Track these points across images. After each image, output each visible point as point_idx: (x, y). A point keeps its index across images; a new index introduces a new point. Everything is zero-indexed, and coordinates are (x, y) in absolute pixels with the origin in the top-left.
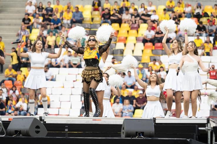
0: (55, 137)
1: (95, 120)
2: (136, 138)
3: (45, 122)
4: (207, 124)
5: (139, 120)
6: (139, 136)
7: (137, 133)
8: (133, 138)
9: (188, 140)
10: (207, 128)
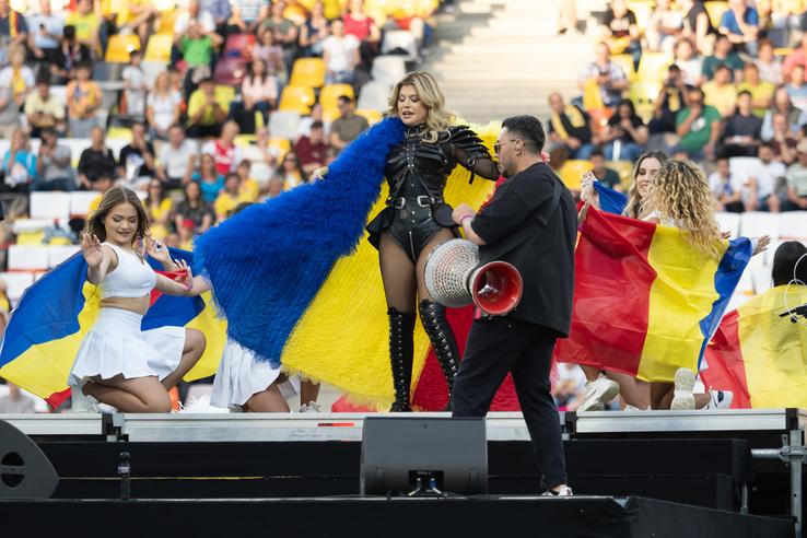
0: (76, 500)
1: (328, 425)
2: (411, 496)
3: (126, 437)
4: (787, 431)
5: (426, 422)
6: (423, 490)
7: (413, 474)
8: (398, 495)
9: (622, 502)
10: (785, 448)
